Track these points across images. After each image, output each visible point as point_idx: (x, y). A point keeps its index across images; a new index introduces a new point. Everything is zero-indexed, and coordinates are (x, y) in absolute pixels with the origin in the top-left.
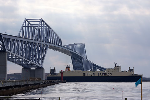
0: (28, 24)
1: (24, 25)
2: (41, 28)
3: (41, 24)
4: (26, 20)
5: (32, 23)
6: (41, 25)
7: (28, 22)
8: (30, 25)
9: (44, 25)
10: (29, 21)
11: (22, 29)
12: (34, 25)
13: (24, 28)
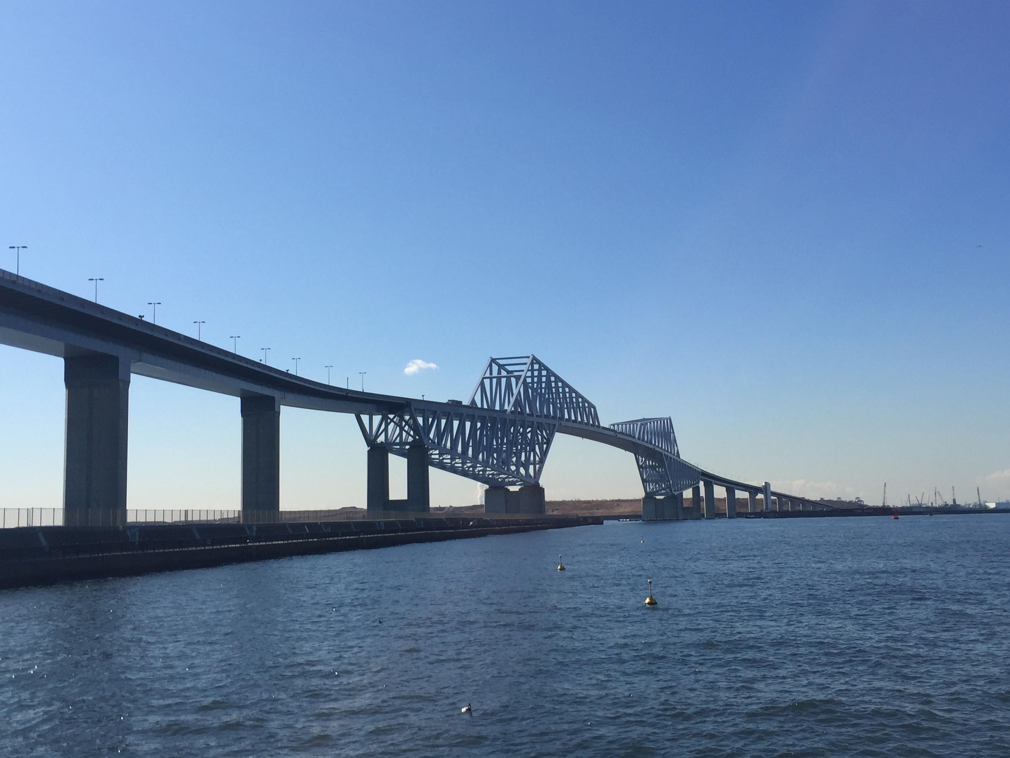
0: (499, 373)
1: (488, 375)
2: (533, 380)
3: (532, 370)
4: (493, 360)
5: (510, 368)
6: (533, 373)
7: (501, 367)
8: (504, 373)
9: (540, 373)
10: (501, 362)
11: (482, 384)
12: (516, 374)
13: (487, 382)
